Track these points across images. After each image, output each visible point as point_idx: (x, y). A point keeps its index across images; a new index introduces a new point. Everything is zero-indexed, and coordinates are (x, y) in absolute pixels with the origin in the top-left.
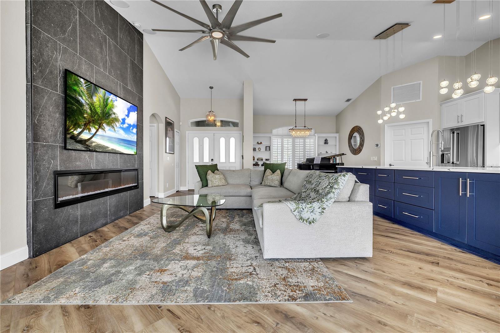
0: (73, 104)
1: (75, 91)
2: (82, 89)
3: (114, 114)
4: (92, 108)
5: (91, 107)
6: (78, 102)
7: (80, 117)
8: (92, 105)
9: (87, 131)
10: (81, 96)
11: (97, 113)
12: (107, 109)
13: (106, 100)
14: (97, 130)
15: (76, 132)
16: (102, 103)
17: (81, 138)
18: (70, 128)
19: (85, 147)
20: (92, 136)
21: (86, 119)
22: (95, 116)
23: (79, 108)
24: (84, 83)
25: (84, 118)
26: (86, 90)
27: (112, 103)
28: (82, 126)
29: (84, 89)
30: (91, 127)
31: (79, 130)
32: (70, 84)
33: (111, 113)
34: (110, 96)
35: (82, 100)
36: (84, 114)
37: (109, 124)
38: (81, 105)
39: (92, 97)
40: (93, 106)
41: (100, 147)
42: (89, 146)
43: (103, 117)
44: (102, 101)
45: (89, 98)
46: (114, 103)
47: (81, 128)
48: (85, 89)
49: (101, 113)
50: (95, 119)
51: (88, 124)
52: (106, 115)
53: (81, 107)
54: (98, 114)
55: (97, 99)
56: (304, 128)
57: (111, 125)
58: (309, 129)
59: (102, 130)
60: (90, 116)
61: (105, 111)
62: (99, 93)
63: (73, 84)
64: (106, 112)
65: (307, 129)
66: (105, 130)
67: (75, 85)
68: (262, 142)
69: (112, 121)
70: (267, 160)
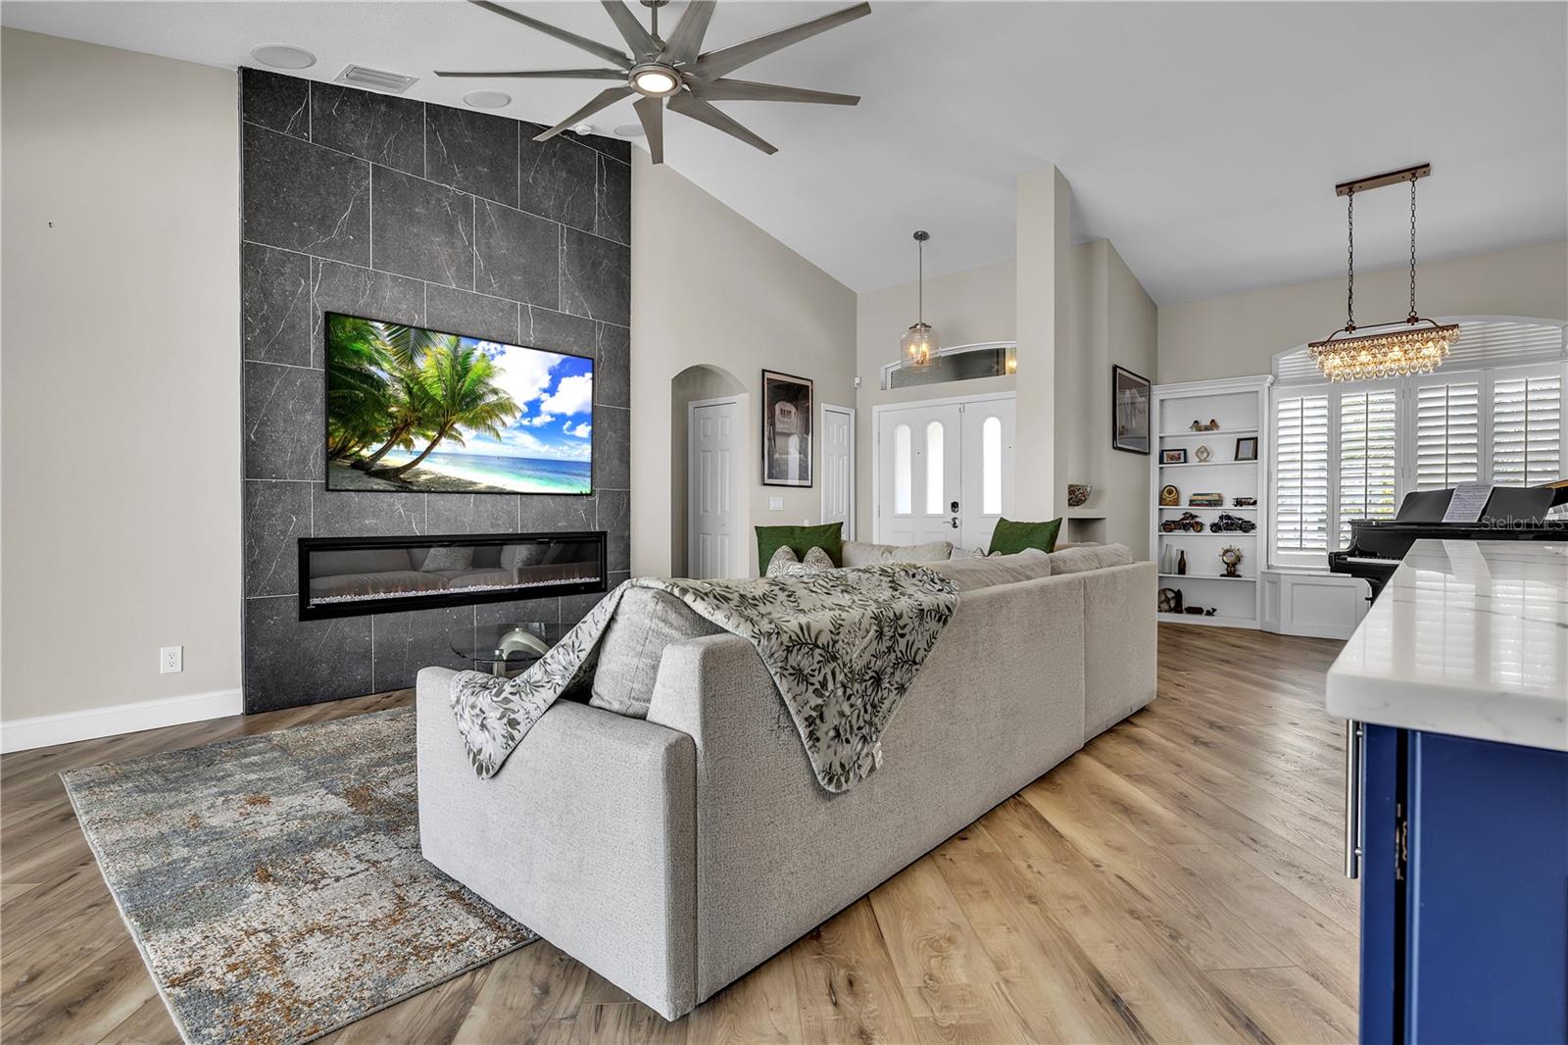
0: (353, 387)
1: (358, 353)
2: (378, 344)
3: (495, 392)
4: (413, 388)
5: (411, 386)
6: (369, 378)
7: (376, 415)
8: (411, 380)
9: (402, 447)
10: (378, 364)
11: (432, 399)
12: (466, 384)
13: (460, 359)
14: (434, 443)
15: (366, 453)
16: (448, 371)
17: (382, 466)
18: (350, 445)
19: (395, 486)
20: (415, 457)
21: (396, 418)
22: (424, 407)
23: (373, 394)
24: (382, 328)
25: (391, 415)
26: (392, 344)
27: (484, 364)
28: (386, 435)
29: (385, 345)
30: (411, 437)
31: (376, 447)
32: (343, 341)
33: (481, 390)
34: (475, 347)
35: (380, 373)
36: (388, 407)
37: (472, 423)
38: (379, 384)
39: (411, 360)
40: (418, 383)
41: (446, 483)
42: (410, 482)
43: (454, 405)
44: (446, 363)
45: (401, 363)
46: (492, 363)
47: (382, 441)
48: (388, 343)
49: (443, 396)
50: (425, 414)
51: (402, 429)
52: (463, 398)
53: (379, 390)
54: (435, 399)
55: (429, 364)
56: (1408, 327)
57: (485, 424)
58: (1443, 328)
59: (449, 441)
60: (409, 408)
61: (461, 388)
62: (435, 345)
63: (351, 337)
64: (462, 392)
65: (1429, 330)
66: (460, 440)
67: (355, 341)
68: (1218, 422)
69: (488, 412)
70: (1239, 502)
